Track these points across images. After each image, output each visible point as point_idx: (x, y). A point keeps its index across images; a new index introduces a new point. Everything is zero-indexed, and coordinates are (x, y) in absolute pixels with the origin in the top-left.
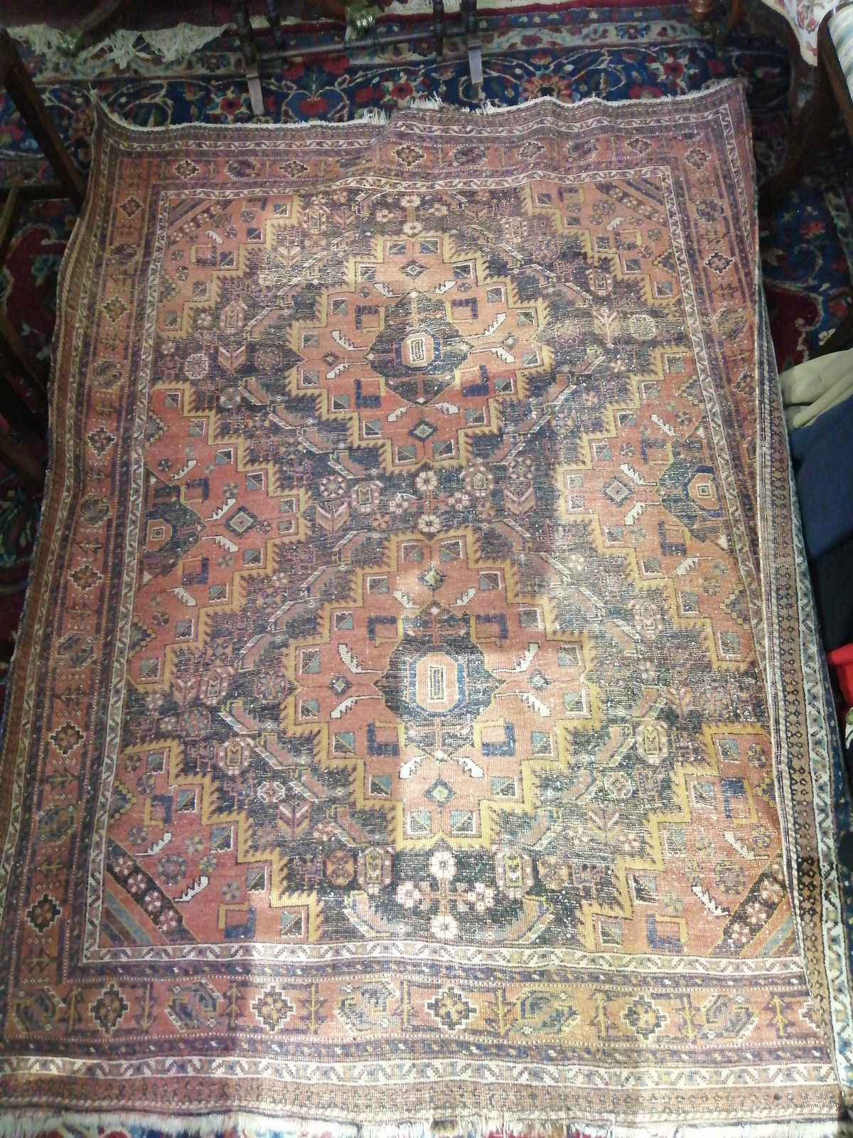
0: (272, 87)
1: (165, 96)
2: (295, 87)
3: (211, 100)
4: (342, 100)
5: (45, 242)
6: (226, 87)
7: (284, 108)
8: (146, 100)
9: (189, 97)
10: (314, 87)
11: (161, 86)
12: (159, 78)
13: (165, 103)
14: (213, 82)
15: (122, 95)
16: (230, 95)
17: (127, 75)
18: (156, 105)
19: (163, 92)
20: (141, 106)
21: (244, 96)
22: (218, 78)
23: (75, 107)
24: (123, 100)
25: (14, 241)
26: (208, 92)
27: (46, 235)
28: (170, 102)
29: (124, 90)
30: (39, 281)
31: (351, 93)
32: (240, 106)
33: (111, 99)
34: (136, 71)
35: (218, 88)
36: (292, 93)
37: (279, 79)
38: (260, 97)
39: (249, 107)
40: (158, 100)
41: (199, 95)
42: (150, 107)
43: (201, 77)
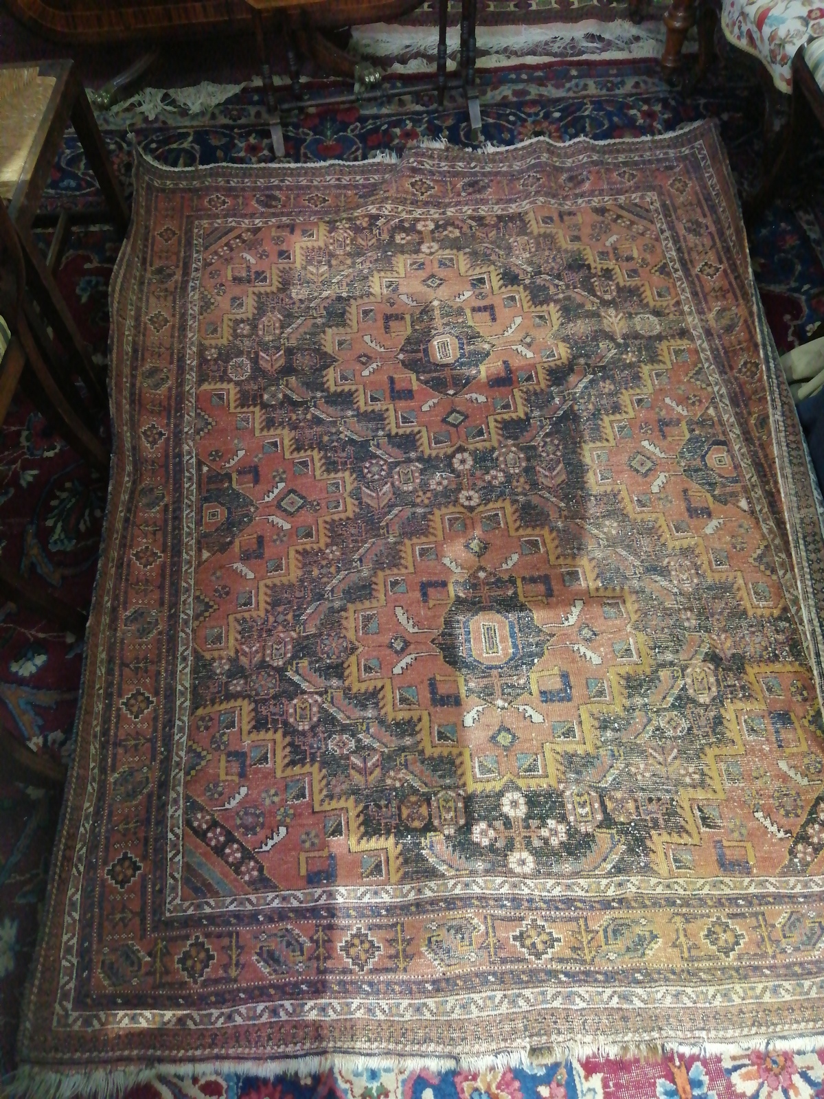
0: (291, 134)
1: (192, 142)
2: (312, 133)
3: (234, 145)
4: (355, 143)
5: (87, 266)
6: (249, 134)
7: (302, 150)
8: (174, 146)
9: (214, 142)
10: (329, 133)
11: (188, 134)
12: (185, 127)
13: (193, 147)
14: (236, 130)
15: (152, 141)
16: (252, 140)
17: (156, 125)
18: (184, 150)
19: (190, 139)
20: (171, 151)
21: (265, 141)
22: (240, 127)
24: (154, 146)
26: (232, 138)
27: (88, 259)
28: (197, 147)
29: (154, 137)
30: (84, 300)
31: (363, 138)
32: (263, 150)
34: (164, 122)
35: (241, 135)
36: (309, 139)
37: (297, 127)
38: (282, 142)
39: (271, 149)
40: (186, 145)
41: (224, 141)
42: (180, 151)
43: (225, 126)
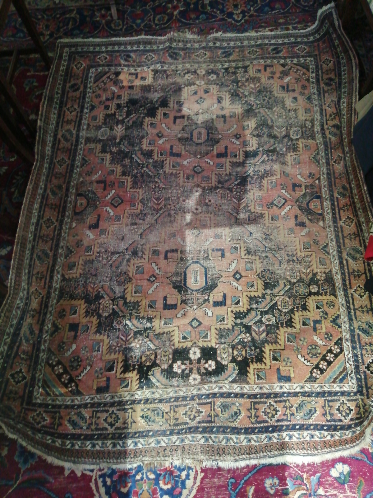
0: (120, 8)
1: (76, 14)
2: (130, 8)
3: (95, 15)
4: (150, 12)
5: (28, 74)
6: (101, 9)
7: (126, 16)
8: (68, 16)
9: (85, 13)
10: (138, 8)
11: (73, 10)
12: (72, 6)
13: (76, 16)
14: (96, 8)
15: (57, 14)
16: (103, 12)
17: (59, 6)
18: (72, 18)
19: (75, 12)
20: (66, 18)
21: (109, 13)
22: (97, 6)
23: (39, 19)
24: (58, 16)
25: (16, 74)
26: (94, 11)
27: (29, 71)
28: (78, 16)
29: (59, 12)
30: (27, 89)
31: (154, 9)
32: (107, 17)
33: (53, 15)
34: (63, 4)
35: (98, 10)
36: (129, 11)
37: (124, 5)
38: (116, 12)
39: (111, 16)
40: (73, 15)
41: (90, 13)
42: (70, 18)
43: (91, 6)
